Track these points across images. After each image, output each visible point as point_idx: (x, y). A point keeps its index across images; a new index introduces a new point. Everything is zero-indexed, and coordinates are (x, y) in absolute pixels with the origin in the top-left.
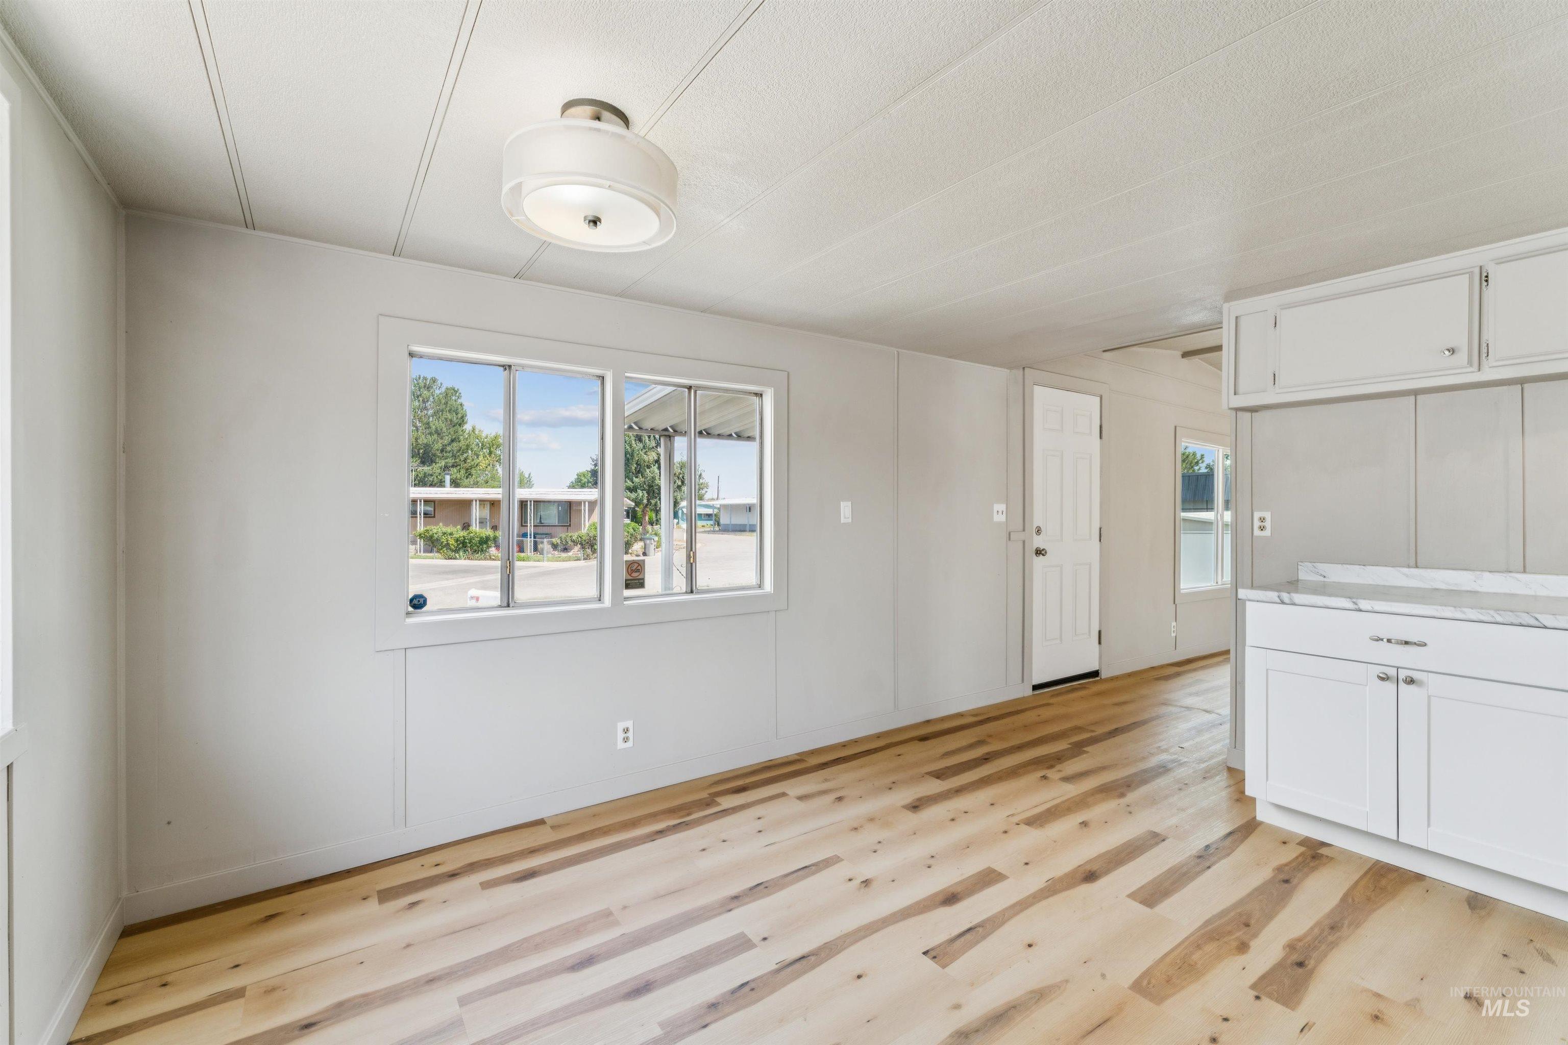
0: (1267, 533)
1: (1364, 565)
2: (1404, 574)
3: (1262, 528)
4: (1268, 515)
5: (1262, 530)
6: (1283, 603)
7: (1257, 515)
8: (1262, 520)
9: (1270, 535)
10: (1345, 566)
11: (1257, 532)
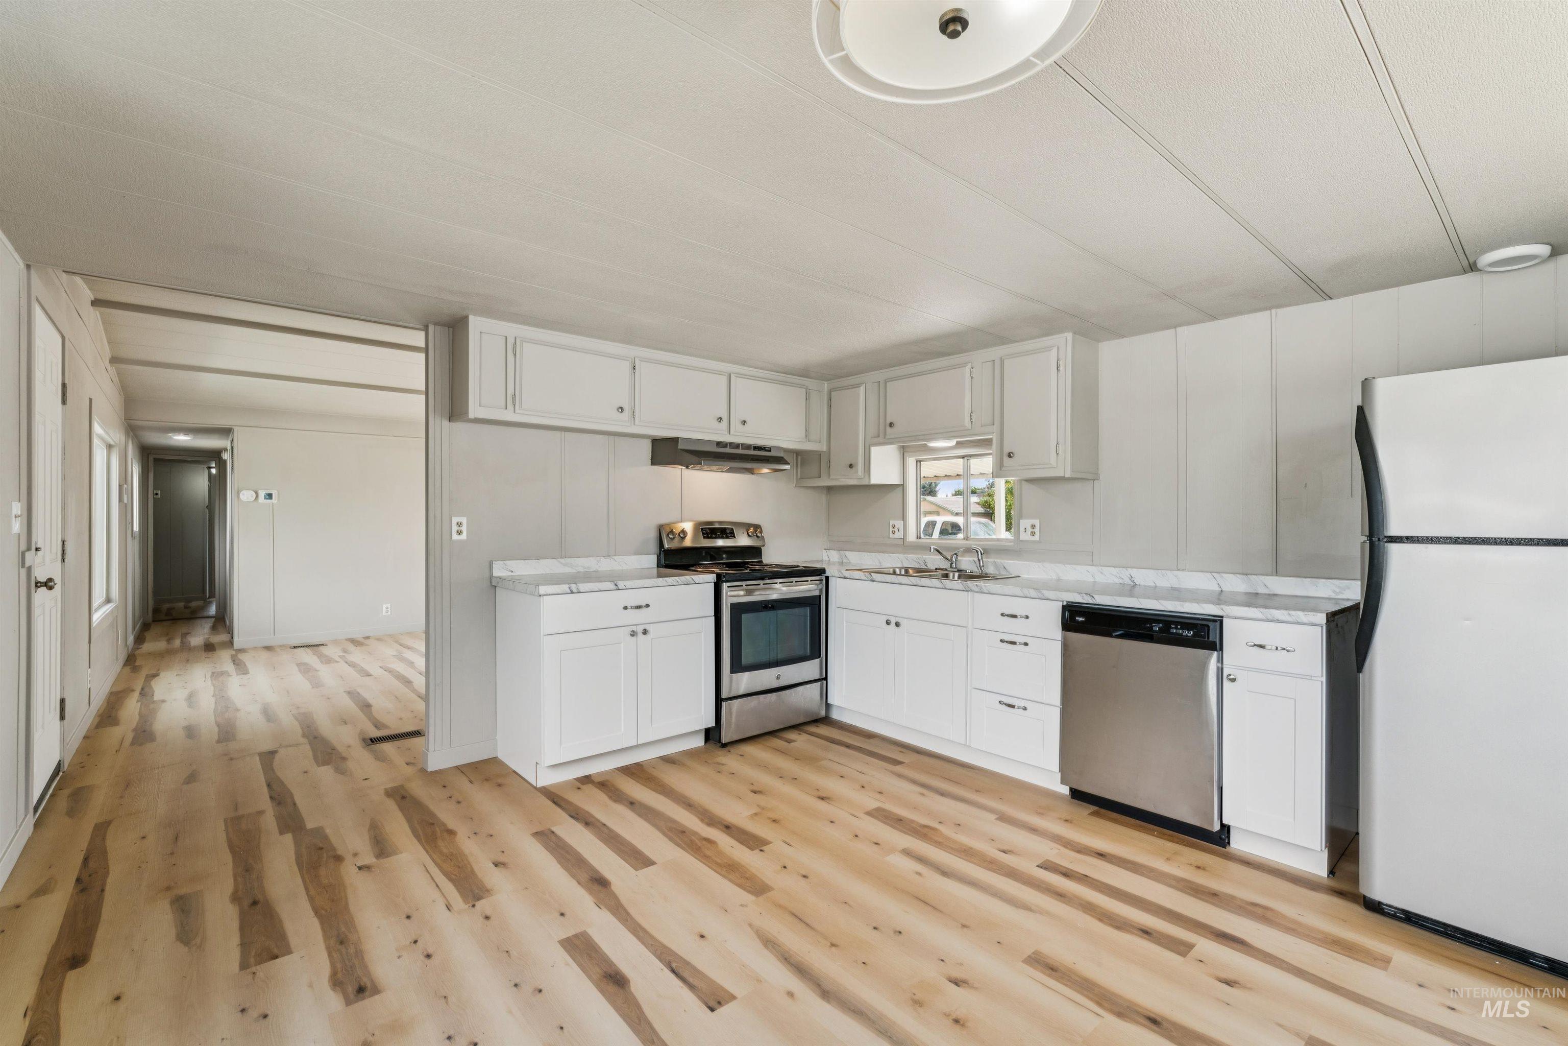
0: (464, 536)
1: (538, 559)
2: (562, 563)
3: (459, 533)
4: (464, 520)
5: (459, 534)
6: (572, 592)
7: (455, 520)
8: (459, 524)
9: (465, 538)
10: (526, 561)
11: (455, 537)
